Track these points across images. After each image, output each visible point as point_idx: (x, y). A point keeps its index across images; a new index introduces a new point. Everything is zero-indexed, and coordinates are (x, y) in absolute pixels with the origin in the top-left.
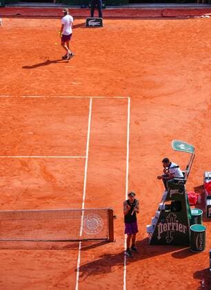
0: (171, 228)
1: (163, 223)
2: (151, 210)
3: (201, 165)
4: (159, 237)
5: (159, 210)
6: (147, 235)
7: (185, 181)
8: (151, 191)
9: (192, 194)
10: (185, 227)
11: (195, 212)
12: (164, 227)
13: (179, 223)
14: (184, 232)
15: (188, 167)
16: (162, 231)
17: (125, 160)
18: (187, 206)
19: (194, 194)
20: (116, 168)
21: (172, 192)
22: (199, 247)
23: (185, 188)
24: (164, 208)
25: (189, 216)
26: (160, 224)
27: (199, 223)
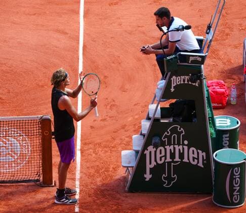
0: (173, 155)
1: (156, 146)
2: (130, 119)
3: (237, 22)
4: (148, 176)
5: (149, 118)
6: (121, 173)
7: (203, 58)
8: (130, 79)
9: (218, 84)
10: (202, 154)
11: (224, 122)
12: (157, 156)
13: (189, 146)
14: (200, 164)
15: (209, 27)
16: (154, 163)
17: (77, 12)
18: (208, 110)
19: (221, 86)
20: (58, 31)
21: (176, 80)
22: (232, 196)
23: (203, 73)
24: (158, 115)
25: (211, 131)
26: (151, 148)
27: (232, 145)
